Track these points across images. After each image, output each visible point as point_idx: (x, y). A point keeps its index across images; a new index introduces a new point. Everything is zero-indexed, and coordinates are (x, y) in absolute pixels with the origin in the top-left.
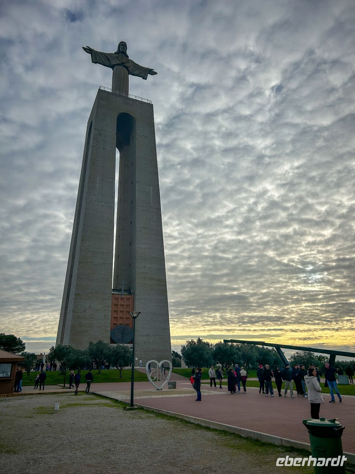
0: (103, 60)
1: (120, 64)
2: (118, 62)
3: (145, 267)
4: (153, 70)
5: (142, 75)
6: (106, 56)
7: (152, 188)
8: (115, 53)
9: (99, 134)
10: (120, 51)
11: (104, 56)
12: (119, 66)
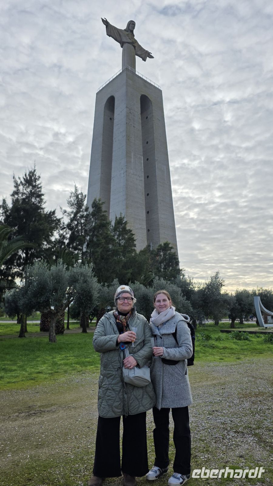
0: (116, 34)
1: (131, 43)
2: (129, 41)
3: (165, 233)
4: (151, 54)
5: (143, 56)
6: (118, 32)
7: (165, 167)
8: (125, 30)
9: (130, 113)
10: (129, 29)
11: (117, 31)
12: (129, 44)
